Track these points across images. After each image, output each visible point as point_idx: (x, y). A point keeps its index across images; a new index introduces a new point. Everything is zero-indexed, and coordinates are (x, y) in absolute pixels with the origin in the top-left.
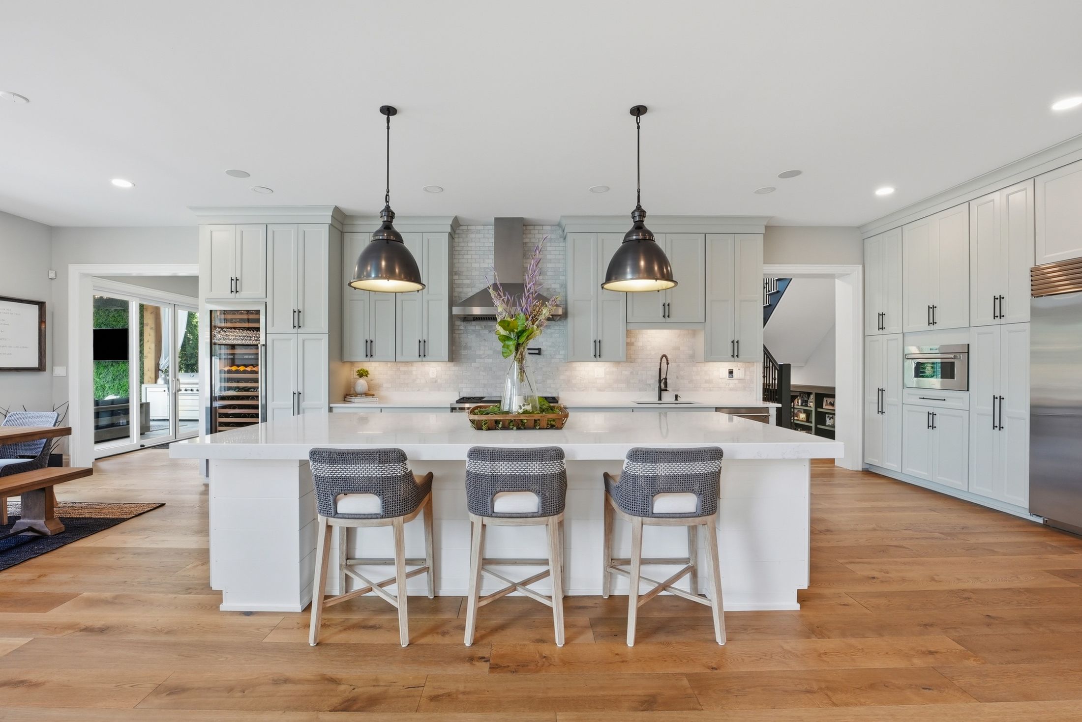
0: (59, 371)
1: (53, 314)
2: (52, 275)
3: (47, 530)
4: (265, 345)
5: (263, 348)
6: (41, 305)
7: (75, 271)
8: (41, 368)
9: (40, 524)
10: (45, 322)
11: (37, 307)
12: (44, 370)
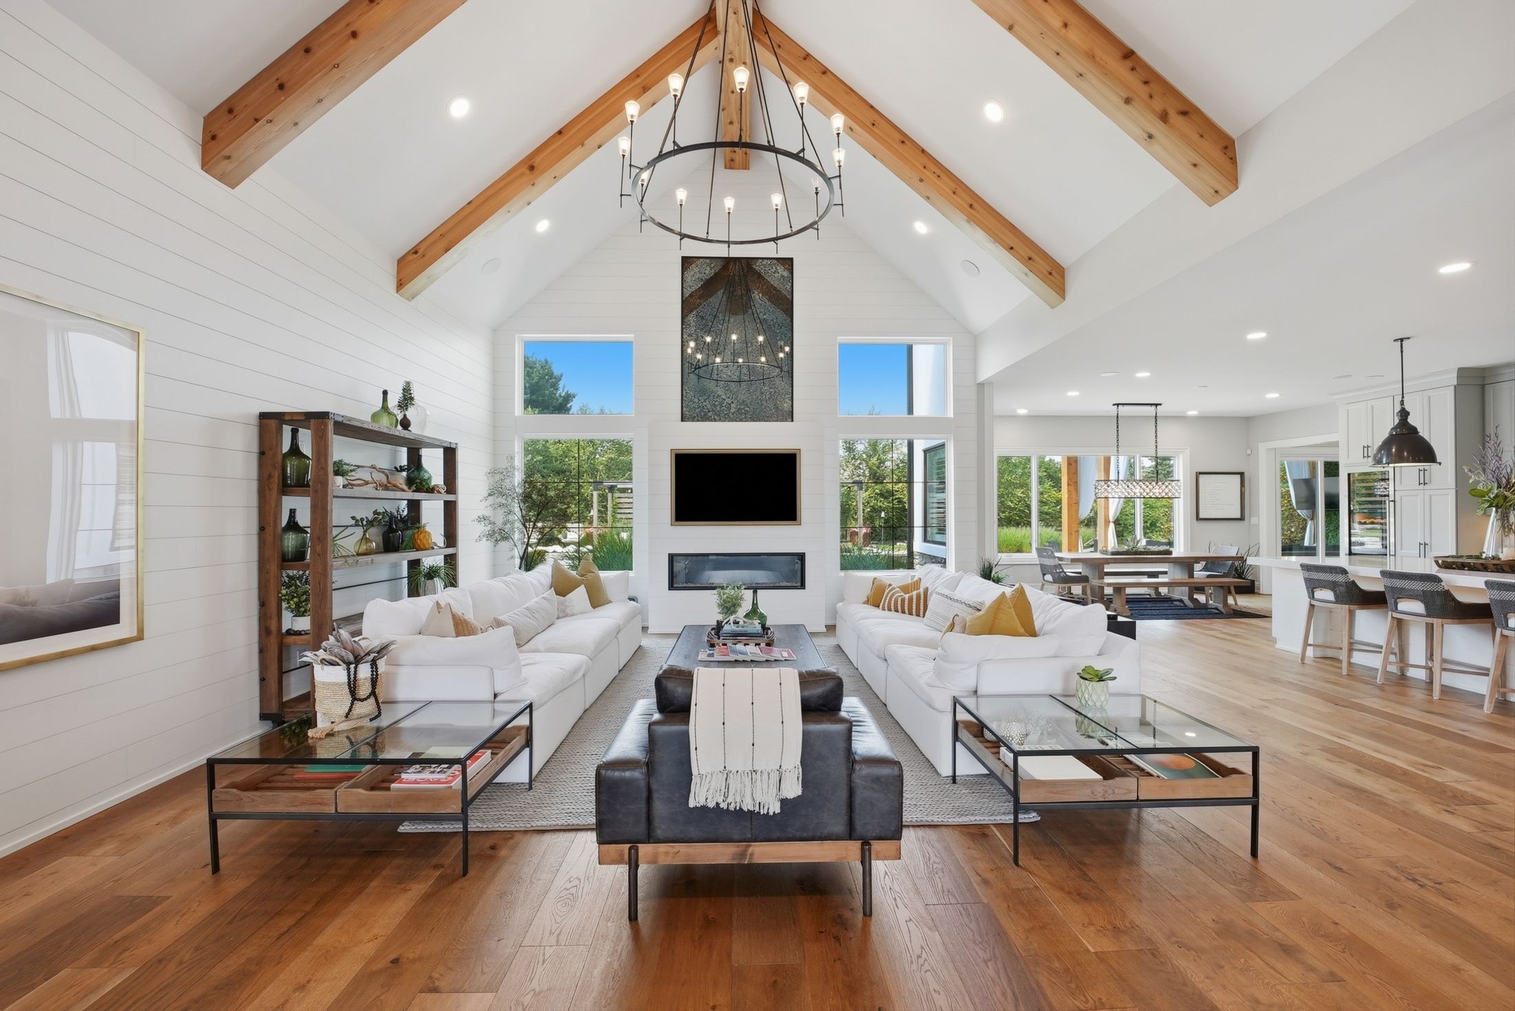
0: (1254, 520)
1: (1250, 480)
2: (1249, 452)
3: (1223, 610)
4: (1394, 501)
5: (1392, 504)
6: (1242, 474)
7: (1262, 448)
8: (1242, 519)
9: (1220, 606)
10: (1244, 486)
11: (1239, 476)
12: (1244, 520)
